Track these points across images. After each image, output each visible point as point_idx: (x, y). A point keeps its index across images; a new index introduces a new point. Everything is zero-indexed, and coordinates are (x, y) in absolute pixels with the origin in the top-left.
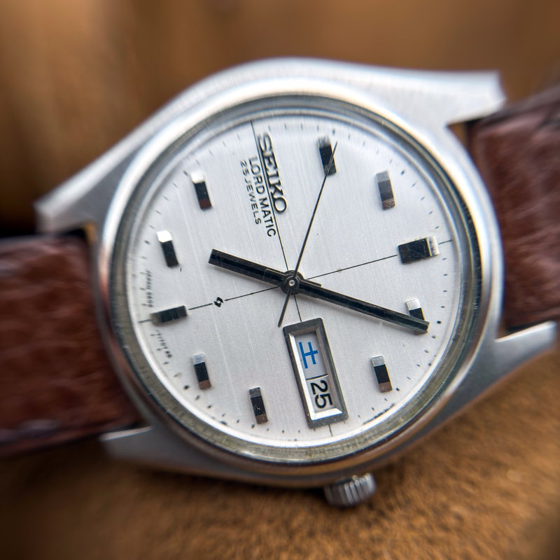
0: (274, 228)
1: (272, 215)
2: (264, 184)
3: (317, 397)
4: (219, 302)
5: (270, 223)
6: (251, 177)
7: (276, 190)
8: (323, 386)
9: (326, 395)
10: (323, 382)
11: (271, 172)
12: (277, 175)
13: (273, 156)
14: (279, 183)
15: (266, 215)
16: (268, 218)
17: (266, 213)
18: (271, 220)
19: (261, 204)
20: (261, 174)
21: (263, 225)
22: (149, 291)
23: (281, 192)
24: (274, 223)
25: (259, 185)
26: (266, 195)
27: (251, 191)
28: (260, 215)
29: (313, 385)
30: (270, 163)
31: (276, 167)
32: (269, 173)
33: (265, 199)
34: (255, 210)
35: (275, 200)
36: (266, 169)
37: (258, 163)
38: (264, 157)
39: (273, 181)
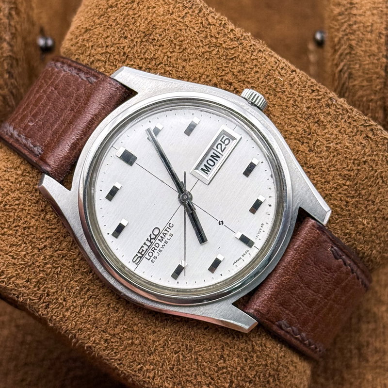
0: (168, 226)
1: (163, 232)
2: (153, 246)
3: (226, 145)
4: (221, 223)
5: (168, 229)
6: (155, 254)
7: (151, 239)
8: (219, 146)
9: (222, 142)
10: (217, 148)
11: (145, 247)
12: (145, 244)
13: (139, 252)
14: (147, 240)
15: (166, 234)
16: (166, 232)
17: (165, 234)
18: (166, 230)
19: (163, 240)
20: (150, 251)
21: (171, 232)
22: (242, 257)
23: (150, 236)
24: (166, 227)
25: (156, 248)
26: (157, 241)
27: (161, 249)
28: (168, 237)
29: (222, 152)
30: (143, 250)
31: (142, 247)
32: (147, 248)
33: (159, 240)
34: (167, 240)
35: (156, 236)
36: (147, 250)
37: (147, 256)
38: (143, 255)
39: (149, 244)
